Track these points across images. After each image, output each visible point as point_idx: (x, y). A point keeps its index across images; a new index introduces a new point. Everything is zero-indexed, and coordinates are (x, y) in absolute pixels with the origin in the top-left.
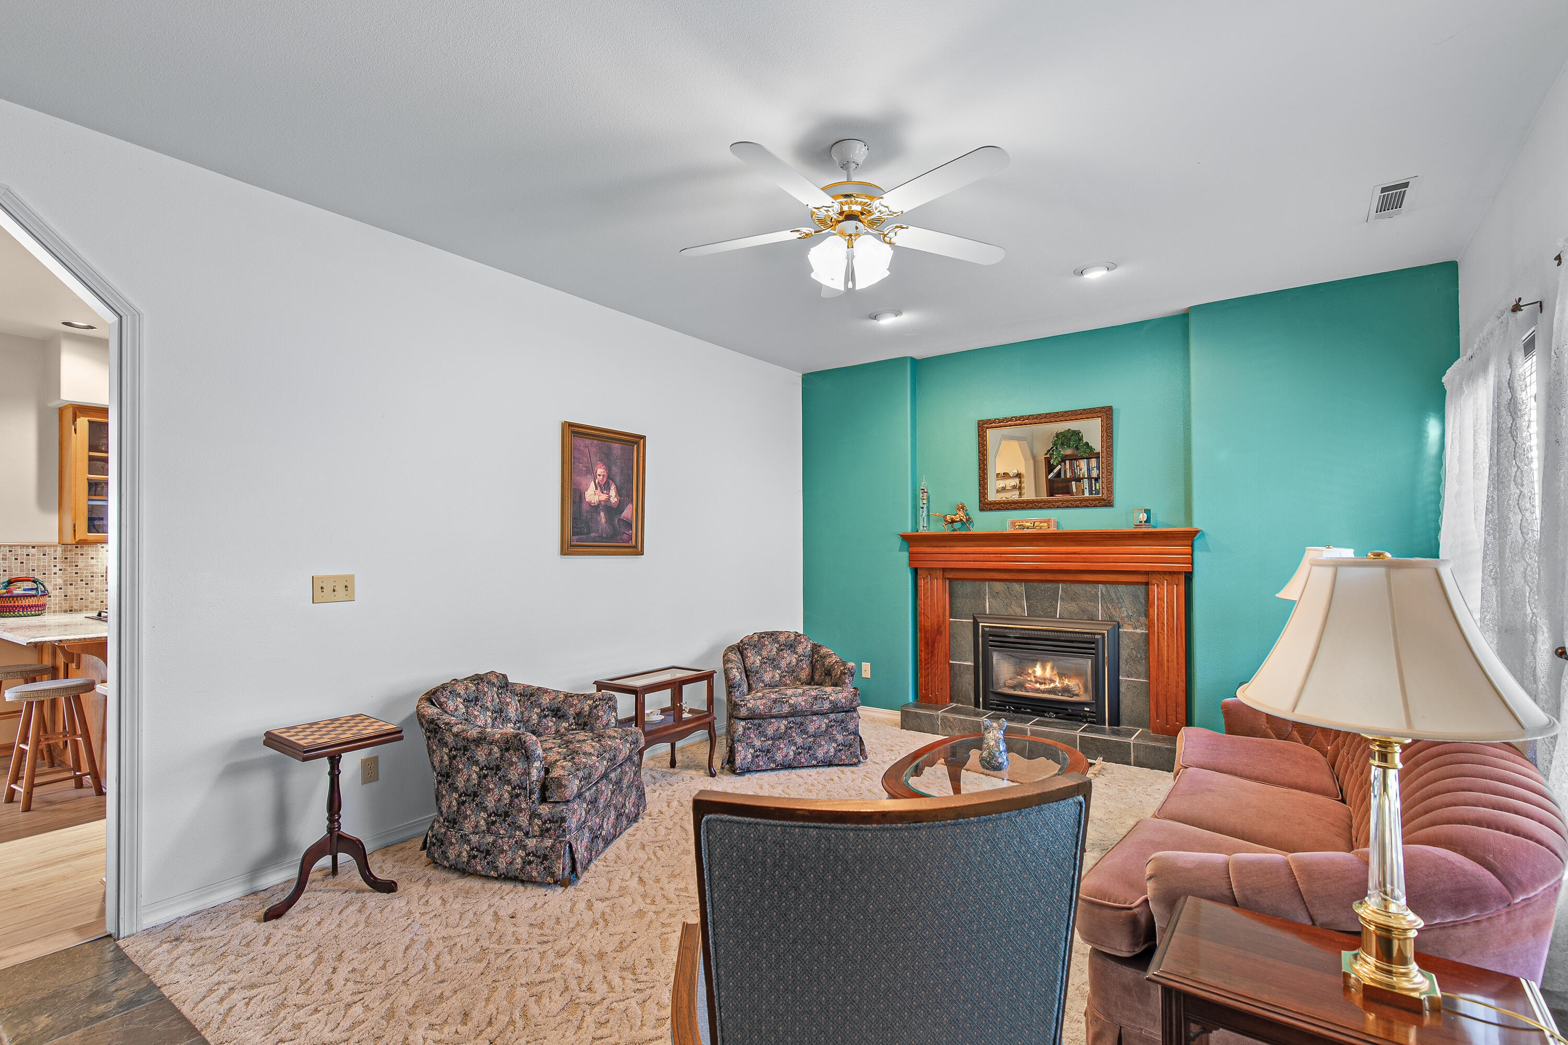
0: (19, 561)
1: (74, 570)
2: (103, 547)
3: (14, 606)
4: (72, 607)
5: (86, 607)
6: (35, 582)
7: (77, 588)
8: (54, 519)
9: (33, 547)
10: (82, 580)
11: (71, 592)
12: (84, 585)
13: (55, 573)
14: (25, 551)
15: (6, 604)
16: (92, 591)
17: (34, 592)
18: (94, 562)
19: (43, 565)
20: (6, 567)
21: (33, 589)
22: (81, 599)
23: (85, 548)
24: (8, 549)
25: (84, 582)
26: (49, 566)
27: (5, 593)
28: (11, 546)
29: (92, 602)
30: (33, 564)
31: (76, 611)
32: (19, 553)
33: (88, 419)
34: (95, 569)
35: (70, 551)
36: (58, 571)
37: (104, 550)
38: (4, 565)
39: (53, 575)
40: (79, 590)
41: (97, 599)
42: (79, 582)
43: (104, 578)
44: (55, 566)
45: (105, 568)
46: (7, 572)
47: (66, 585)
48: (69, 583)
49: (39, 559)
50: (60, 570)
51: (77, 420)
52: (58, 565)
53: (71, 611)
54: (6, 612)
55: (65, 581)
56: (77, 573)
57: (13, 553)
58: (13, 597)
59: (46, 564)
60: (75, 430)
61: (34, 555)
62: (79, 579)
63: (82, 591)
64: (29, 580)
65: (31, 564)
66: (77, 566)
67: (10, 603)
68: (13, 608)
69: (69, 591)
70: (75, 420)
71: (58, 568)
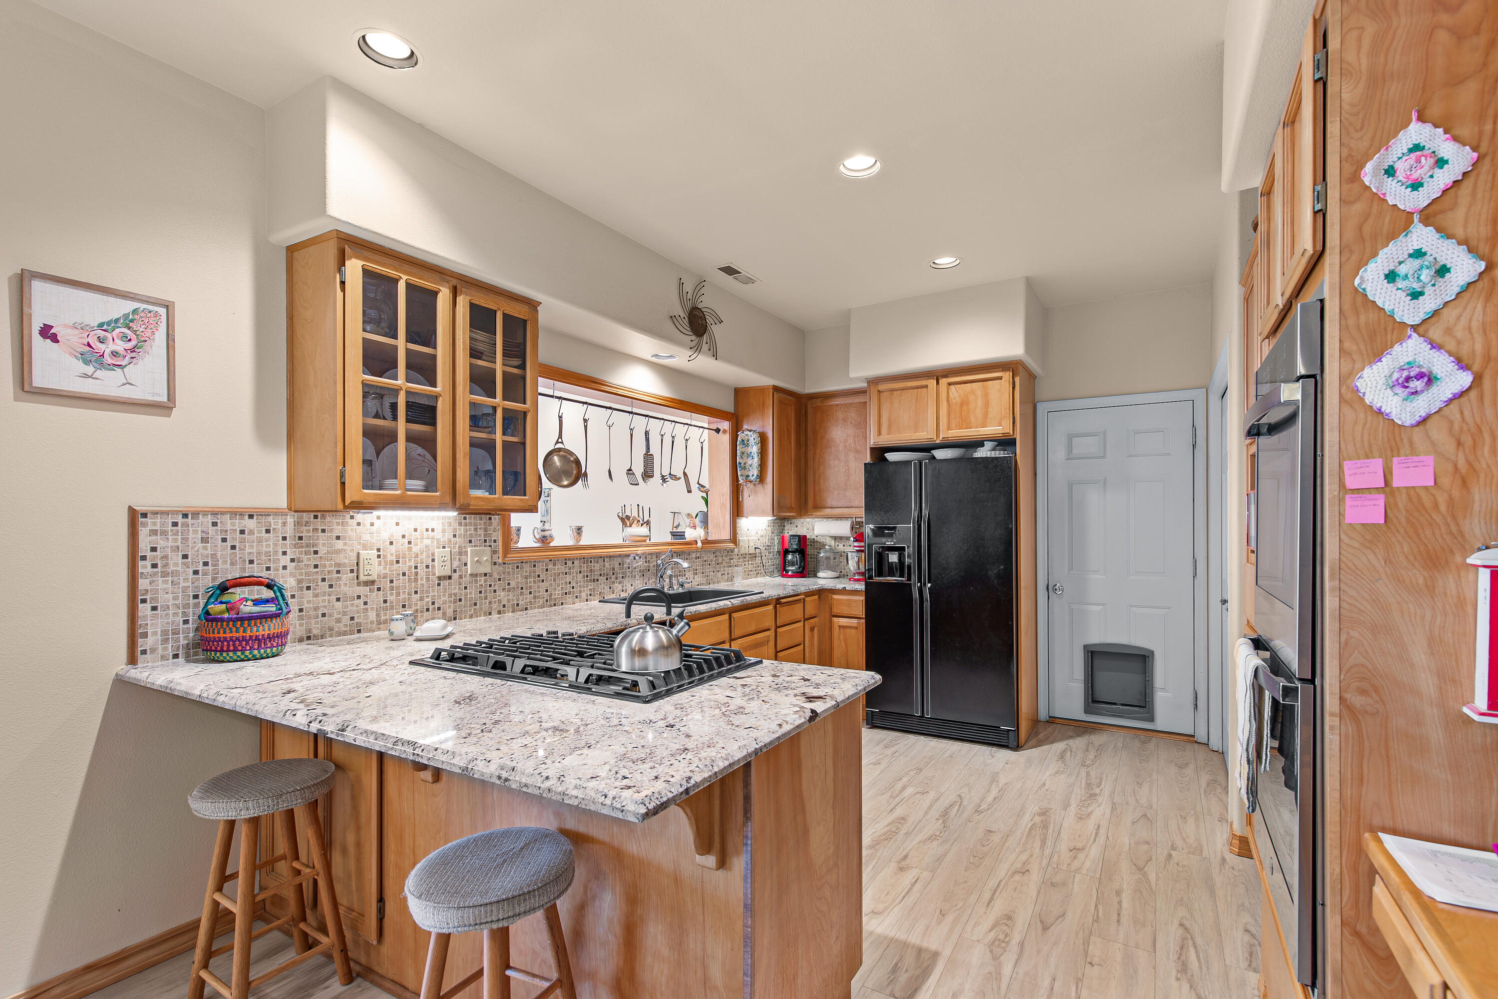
0: (229, 544)
1: (313, 560)
2: (352, 517)
3: (244, 638)
4: (310, 631)
5: (331, 629)
6: (270, 586)
7: (316, 596)
8: (279, 462)
9: (251, 517)
10: (324, 580)
11: (309, 602)
12: (328, 589)
13: (285, 568)
14: (238, 524)
15: (228, 635)
16: (338, 600)
17: (272, 608)
18: (339, 544)
19: (267, 552)
20: (207, 557)
21: (267, 601)
22: (324, 615)
23: (328, 519)
24: (210, 519)
25: (327, 583)
26: (276, 552)
27: (222, 612)
28: (215, 514)
29: (338, 621)
30: (250, 550)
31: (316, 637)
32: (229, 527)
33: (363, 263)
34: (341, 559)
35: (307, 524)
36: (288, 564)
37: (354, 522)
38: (205, 552)
39: (281, 571)
40: (320, 599)
41: (345, 613)
42: (320, 583)
43: (355, 574)
44: (284, 553)
45: (355, 555)
46: (210, 567)
47: (301, 589)
48: (305, 585)
49: (260, 541)
50: (292, 560)
51: (347, 263)
52: (288, 551)
53: (309, 638)
54: (228, 650)
55: (300, 582)
56: (316, 566)
57: (219, 528)
58: (242, 619)
59: (271, 549)
60: (343, 283)
61: (252, 532)
62: (320, 578)
63: (324, 601)
64: (260, 584)
65: (248, 550)
66: (316, 552)
67: (237, 632)
68: (240, 642)
69: (305, 600)
70: (342, 263)
71: (288, 557)
